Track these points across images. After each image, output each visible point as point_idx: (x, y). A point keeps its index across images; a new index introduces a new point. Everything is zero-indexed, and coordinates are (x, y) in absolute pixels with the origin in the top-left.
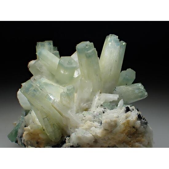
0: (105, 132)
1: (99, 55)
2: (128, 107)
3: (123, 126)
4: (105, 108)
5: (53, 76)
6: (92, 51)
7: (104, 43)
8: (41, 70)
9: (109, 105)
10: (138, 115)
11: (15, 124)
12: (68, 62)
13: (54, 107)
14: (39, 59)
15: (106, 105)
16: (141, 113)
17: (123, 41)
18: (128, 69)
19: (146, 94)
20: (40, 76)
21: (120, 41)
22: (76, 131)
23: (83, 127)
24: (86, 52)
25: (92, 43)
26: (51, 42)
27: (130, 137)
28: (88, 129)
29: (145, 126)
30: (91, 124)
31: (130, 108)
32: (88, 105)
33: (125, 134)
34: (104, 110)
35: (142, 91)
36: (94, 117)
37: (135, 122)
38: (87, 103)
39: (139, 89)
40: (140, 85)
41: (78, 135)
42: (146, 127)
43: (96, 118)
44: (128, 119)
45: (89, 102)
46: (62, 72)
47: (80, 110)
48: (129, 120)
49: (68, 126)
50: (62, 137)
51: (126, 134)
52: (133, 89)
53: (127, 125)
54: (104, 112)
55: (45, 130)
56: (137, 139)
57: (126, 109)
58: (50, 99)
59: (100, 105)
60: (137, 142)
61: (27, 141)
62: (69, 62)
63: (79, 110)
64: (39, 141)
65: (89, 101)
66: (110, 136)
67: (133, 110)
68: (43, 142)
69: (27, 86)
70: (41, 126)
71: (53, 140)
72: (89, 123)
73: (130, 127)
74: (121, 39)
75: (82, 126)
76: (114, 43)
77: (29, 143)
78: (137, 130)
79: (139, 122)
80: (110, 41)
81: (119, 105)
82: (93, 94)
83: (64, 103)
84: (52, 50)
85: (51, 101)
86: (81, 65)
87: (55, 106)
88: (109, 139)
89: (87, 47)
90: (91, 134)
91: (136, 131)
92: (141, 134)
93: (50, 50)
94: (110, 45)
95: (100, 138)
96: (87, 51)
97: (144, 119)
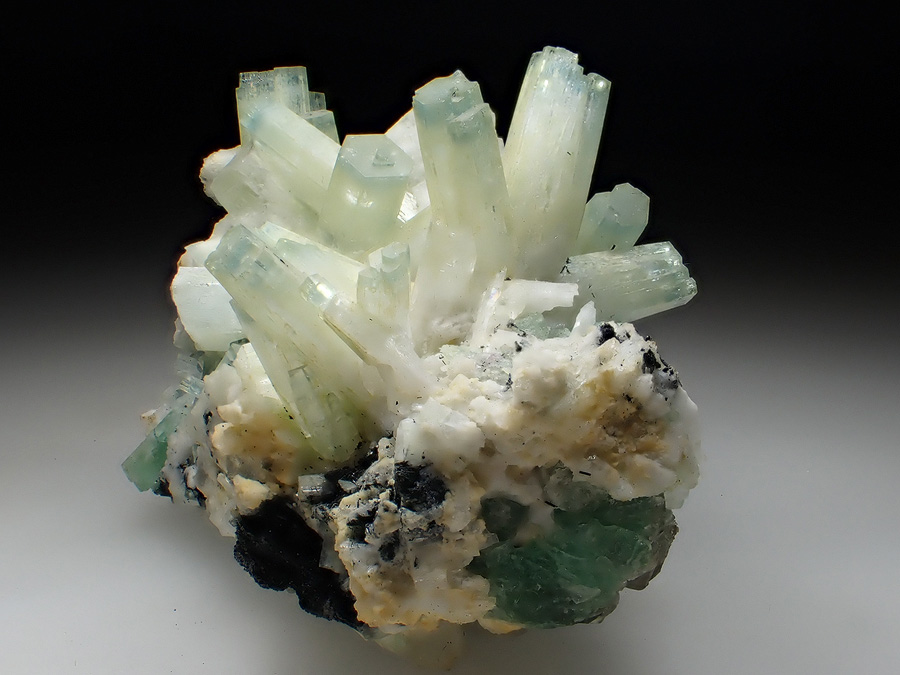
0: (522, 412)
1: (503, 130)
2: (609, 326)
3: (587, 393)
4: (524, 335)
5: (310, 215)
6: (476, 116)
7: (522, 83)
8: (261, 189)
9: (541, 325)
10: (645, 355)
11: (151, 419)
12: (377, 157)
13: (334, 328)
14: (252, 145)
15: (527, 324)
16: (654, 348)
17: (596, 75)
18: (617, 187)
19: (691, 284)
20: (255, 214)
21: (586, 73)
22: (418, 412)
23: (443, 398)
24: (452, 118)
25: (476, 82)
26: (301, 72)
27: (614, 435)
28: (461, 404)
29: (670, 392)
30: (472, 384)
31: (617, 329)
32: (458, 326)
33: (594, 421)
34: (519, 340)
35: (674, 275)
36: (484, 364)
37: (631, 379)
38: (456, 320)
39: (663, 265)
40: (667, 249)
41: (425, 424)
42: (674, 397)
43: (492, 368)
44: (605, 368)
45: (464, 316)
46: (351, 198)
47: (428, 345)
48: (610, 369)
49: (386, 398)
50: (360, 444)
51: (599, 421)
52: (637, 266)
53: (604, 388)
54: (519, 349)
55: (298, 419)
56: (642, 439)
57: (603, 332)
58: (319, 297)
59: (505, 324)
60: (639, 452)
61: (228, 458)
62: (383, 160)
63: (425, 345)
64: (274, 456)
65: (464, 309)
66: (542, 429)
67: (629, 336)
68: (290, 460)
69: (230, 248)
70: (281, 403)
71: (325, 456)
72: (463, 382)
73: (614, 396)
74: (588, 65)
75: (441, 395)
76: (562, 83)
77: (237, 464)
78: (639, 408)
79: (649, 377)
80: (547, 75)
81: (577, 324)
82: (480, 281)
83: (372, 309)
84: (305, 106)
85: (324, 306)
86: (432, 170)
87: (338, 321)
88: (536, 440)
89: (455, 100)
90: (472, 420)
91: (636, 413)
92: (655, 422)
93: (296, 105)
94: (544, 90)
95: (505, 433)
96: (458, 113)
97: (665, 370)
